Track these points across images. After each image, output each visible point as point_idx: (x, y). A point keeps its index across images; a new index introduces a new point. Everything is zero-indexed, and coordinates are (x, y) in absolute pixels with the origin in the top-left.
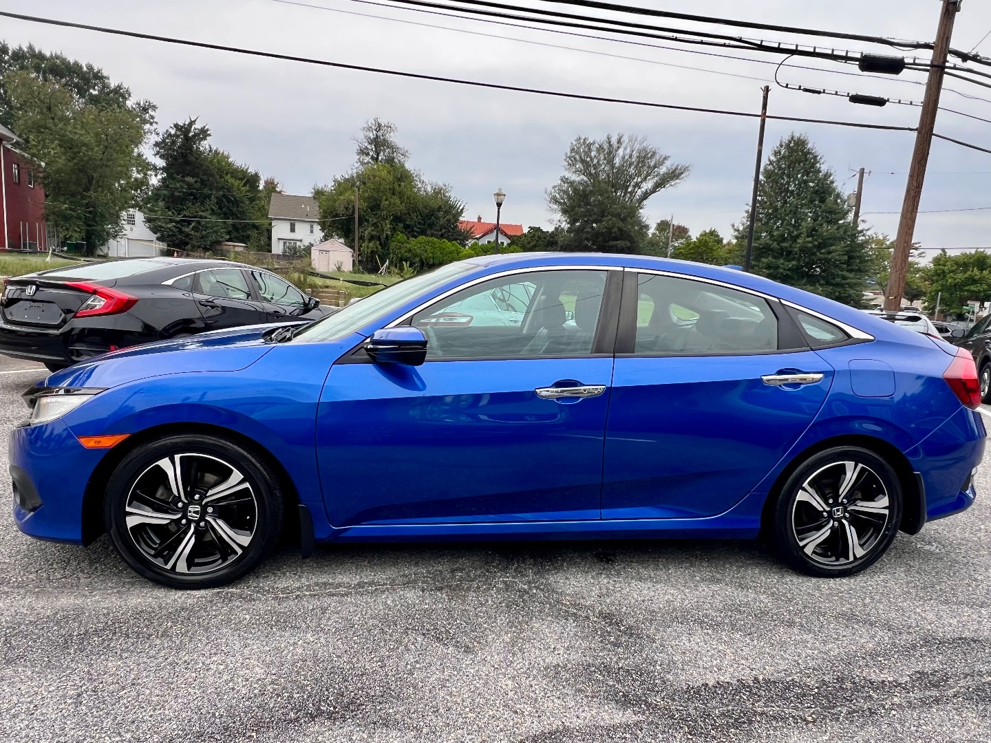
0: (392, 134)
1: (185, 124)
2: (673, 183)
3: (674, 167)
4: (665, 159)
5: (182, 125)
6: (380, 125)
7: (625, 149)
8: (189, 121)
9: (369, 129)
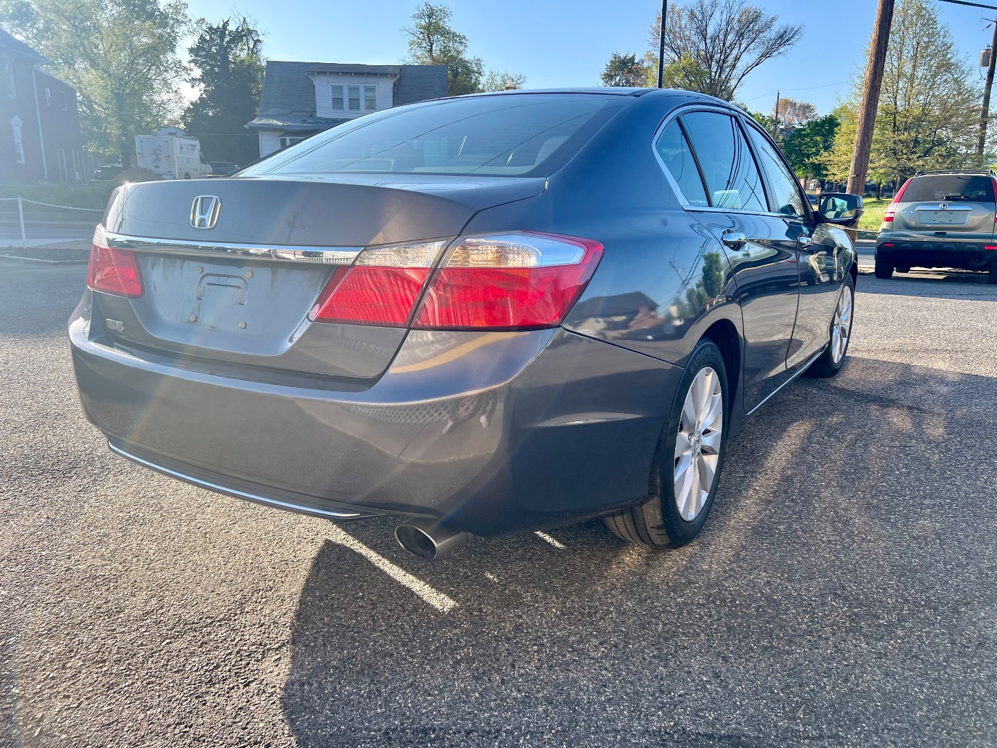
0: (446, 19)
1: (218, 27)
2: (781, 50)
3: (782, 31)
4: (773, 19)
5: (215, 27)
6: (431, 9)
7: (722, 13)
8: (222, 23)
9: (420, 17)
